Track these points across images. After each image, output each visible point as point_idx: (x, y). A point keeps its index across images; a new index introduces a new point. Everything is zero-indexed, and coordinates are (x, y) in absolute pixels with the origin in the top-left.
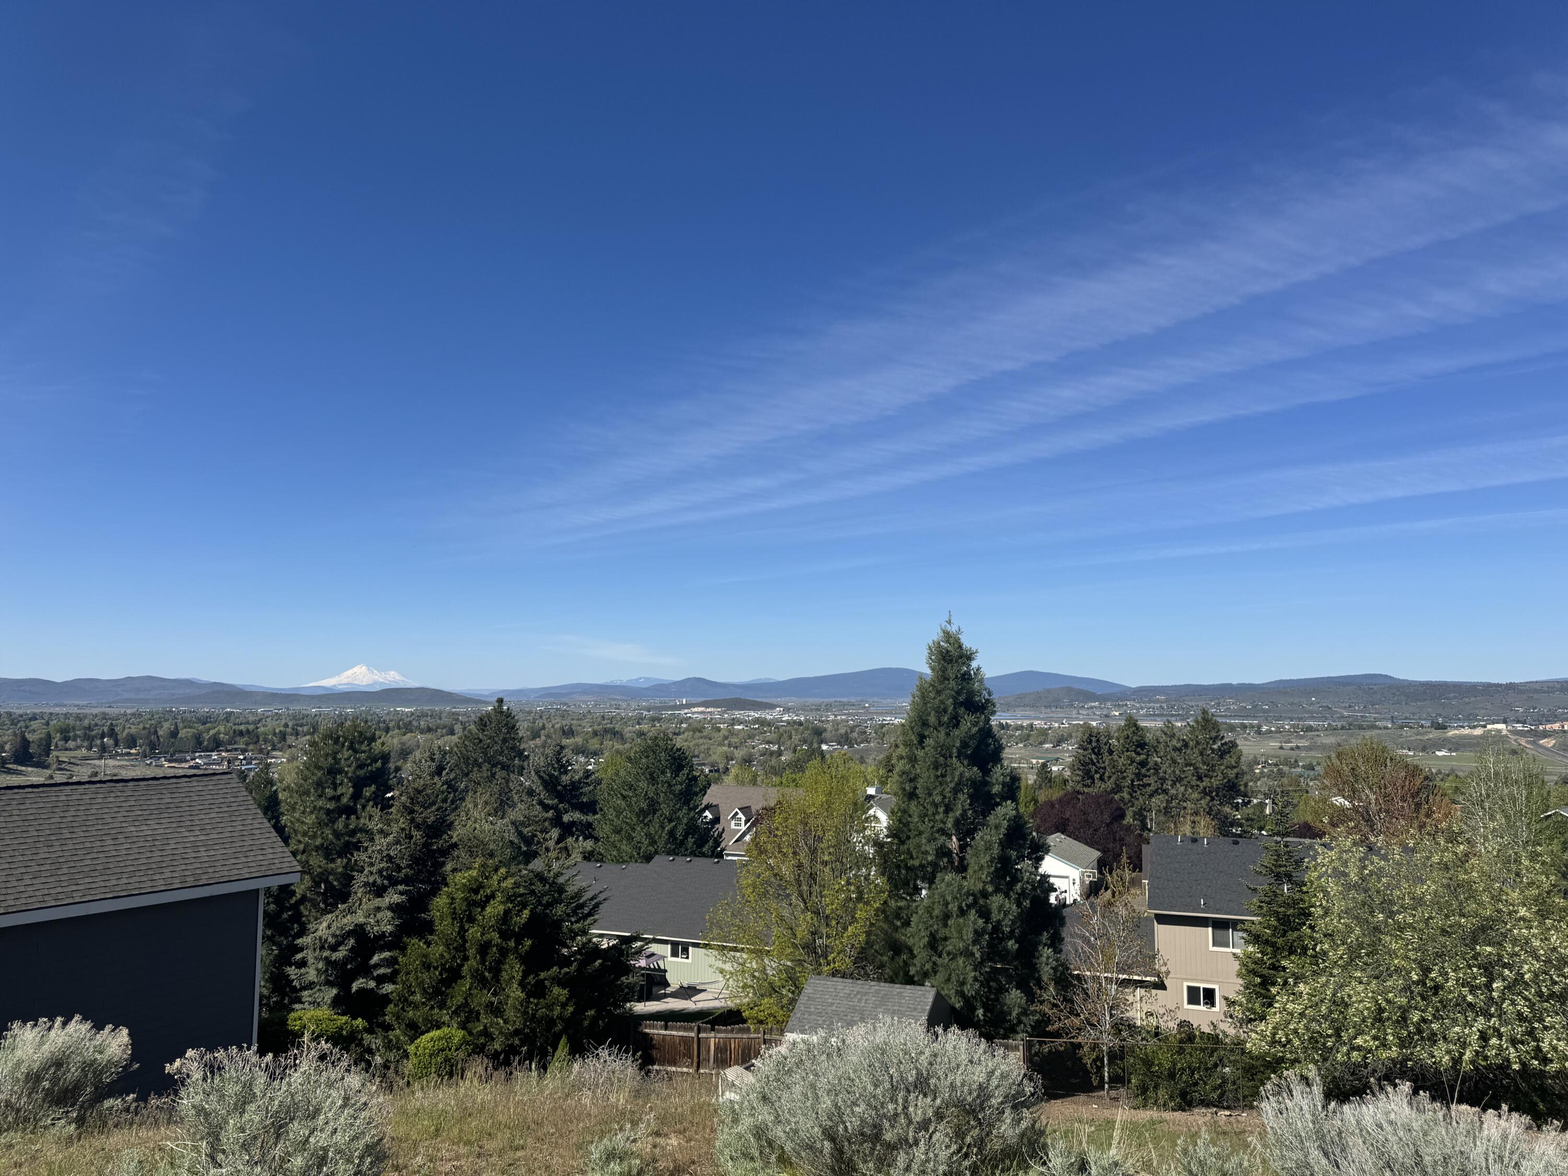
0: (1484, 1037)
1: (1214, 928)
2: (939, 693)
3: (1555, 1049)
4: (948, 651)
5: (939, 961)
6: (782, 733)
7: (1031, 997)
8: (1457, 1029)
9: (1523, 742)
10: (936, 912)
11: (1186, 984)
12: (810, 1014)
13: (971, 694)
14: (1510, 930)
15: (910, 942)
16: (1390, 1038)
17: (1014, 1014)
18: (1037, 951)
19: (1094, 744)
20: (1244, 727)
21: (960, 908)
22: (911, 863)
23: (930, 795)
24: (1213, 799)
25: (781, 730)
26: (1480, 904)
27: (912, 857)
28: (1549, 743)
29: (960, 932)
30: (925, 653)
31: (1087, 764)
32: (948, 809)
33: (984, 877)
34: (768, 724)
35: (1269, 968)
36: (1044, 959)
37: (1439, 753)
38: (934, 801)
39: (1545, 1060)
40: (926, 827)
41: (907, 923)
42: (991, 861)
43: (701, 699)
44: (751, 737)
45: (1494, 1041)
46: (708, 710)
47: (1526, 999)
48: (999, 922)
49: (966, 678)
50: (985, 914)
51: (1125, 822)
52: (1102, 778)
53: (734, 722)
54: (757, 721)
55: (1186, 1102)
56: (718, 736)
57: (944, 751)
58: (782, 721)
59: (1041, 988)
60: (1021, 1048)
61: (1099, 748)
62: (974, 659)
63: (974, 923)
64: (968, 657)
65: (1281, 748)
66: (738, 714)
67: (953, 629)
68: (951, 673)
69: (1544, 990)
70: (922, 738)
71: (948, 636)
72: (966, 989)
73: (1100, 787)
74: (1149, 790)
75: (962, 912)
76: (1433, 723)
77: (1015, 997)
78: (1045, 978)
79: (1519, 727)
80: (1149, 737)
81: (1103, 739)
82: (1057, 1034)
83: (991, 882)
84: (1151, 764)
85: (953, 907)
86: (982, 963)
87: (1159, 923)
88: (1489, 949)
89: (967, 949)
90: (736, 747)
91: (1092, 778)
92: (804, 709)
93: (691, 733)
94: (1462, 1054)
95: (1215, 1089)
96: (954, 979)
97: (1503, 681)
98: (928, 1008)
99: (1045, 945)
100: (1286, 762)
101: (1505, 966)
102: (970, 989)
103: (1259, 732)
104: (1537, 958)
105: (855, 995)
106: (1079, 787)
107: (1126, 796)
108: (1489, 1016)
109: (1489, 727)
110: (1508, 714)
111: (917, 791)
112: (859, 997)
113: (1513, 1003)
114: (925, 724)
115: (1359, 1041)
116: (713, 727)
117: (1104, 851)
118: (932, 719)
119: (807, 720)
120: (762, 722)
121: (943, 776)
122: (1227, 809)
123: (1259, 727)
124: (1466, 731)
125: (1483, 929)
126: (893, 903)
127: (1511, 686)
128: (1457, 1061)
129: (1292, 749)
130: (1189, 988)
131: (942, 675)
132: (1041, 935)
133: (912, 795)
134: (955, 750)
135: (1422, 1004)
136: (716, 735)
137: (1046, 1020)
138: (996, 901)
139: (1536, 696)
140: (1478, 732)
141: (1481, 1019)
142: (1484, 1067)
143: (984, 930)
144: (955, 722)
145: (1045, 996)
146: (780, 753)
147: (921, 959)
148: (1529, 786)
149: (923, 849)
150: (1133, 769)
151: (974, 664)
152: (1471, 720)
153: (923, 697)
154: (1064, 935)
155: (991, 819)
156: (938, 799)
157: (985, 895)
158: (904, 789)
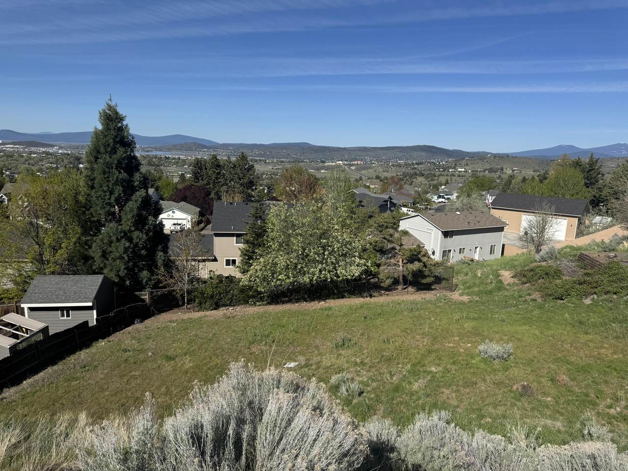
0: (320, 271)
1: (237, 237)
2: (105, 136)
3: (341, 273)
4: (110, 115)
5: (107, 262)
6: (58, 159)
7: (152, 273)
8: (312, 269)
9: (346, 167)
10: (106, 241)
11: (225, 259)
12: (35, 293)
13: (123, 137)
14: (332, 234)
15: (93, 255)
16: (290, 275)
17: (144, 281)
18: (156, 253)
19: (199, 165)
20: (260, 160)
21: (117, 238)
22: (93, 219)
23: (102, 187)
24: (244, 187)
25: (58, 157)
26: (324, 224)
27: (93, 217)
28: (353, 168)
29: (117, 249)
30: (98, 115)
31: (196, 174)
32: (111, 193)
33: (129, 224)
34: (51, 154)
35: (251, 253)
36: (159, 257)
37: (322, 171)
38: (103, 189)
39: (339, 277)
40: (99, 202)
41: (90, 247)
42: (133, 217)
43: (10, 141)
44: (41, 160)
45: (323, 272)
46: (15, 146)
47: (335, 257)
48: (137, 243)
49: (121, 129)
50: (130, 240)
51: (211, 197)
52: (202, 180)
53: (31, 153)
54: (44, 152)
55: (217, 306)
56: (22, 160)
57: (109, 166)
58: (59, 153)
59: (157, 269)
60: (147, 294)
61: (201, 166)
62: (124, 120)
63: (124, 245)
64: (121, 119)
65: (273, 169)
66: (33, 149)
67: (113, 104)
68: (112, 126)
69: (340, 253)
70: (96, 158)
71: (110, 107)
72: (120, 273)
73: (201, 183)
74: (220, 184)
75: (118, 240)
76: (321, 161)
77: (145, 274)
78: (159, 265)
79: (346, 163)
80: (221, 163)
81: (203, 163)
82: (164, 287)
83: (133, 226)
84: (222, 174)
85: (114, 238)
86: (128, 262)
87: (215, 236)
88: (324, 241)
89: (121, 255)
90: (33, 165)
91: (198, 179)
92: (70, 147)
93: (6, 158)
94: (313, 278)
95: (228, 300)
96: (114, 269)
97: (343, 147)
98: (99, 284)
99: (160, 251)
100: (274, 174)
101: (329, 246)
102: (122, 273)
103: (265, 163)
104: (339, 242)
105: (61, 282)
106: (193, 183)
107: (211, 186)
108: (322, 263)
109: (337, 162)
110: (343, 158)
111: (95, 185)
112: (63, 283)
113: (331, 259)
114: (98, 152)
115: (280, 277)
116: (19, 156)
117: (202, 208)
118: (102, 150)
119: (72, 153)
120: (47, 153)
121: (108, 177)
122: (249, 191)
123: (266, 161)
124: (330, 164)
125: (324, 234)
126: (83, 238)
127: (345, 149)
128: (311, 280)
129: (276, 169)
130: (226, 260)
131: (107, 127)
132: (158, 247)
133: (92, 187)
134: (114, 165)
135: (302, 262)
136: (21, 159)
137: (159, 281)
138: (136, 234)
139: (351, 152)
140: (333, 164)
141: (320, 265)
142: (320, 281)
143: (129, 247)
144: (114, 151)
145: (159, 272)
146: (57, 168)
147: (98, 261)
148: (345, 182)
149: (98, 212)
150: (214, 175)
151: (125, 123)
152: (332, 160)
153: (97, 138)
154: (169, 246)
155: (134, 197)
156: (106, 189)
157: (130, 231)
158: (88, 184)
